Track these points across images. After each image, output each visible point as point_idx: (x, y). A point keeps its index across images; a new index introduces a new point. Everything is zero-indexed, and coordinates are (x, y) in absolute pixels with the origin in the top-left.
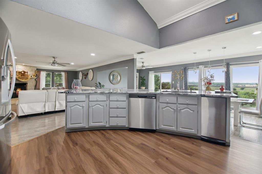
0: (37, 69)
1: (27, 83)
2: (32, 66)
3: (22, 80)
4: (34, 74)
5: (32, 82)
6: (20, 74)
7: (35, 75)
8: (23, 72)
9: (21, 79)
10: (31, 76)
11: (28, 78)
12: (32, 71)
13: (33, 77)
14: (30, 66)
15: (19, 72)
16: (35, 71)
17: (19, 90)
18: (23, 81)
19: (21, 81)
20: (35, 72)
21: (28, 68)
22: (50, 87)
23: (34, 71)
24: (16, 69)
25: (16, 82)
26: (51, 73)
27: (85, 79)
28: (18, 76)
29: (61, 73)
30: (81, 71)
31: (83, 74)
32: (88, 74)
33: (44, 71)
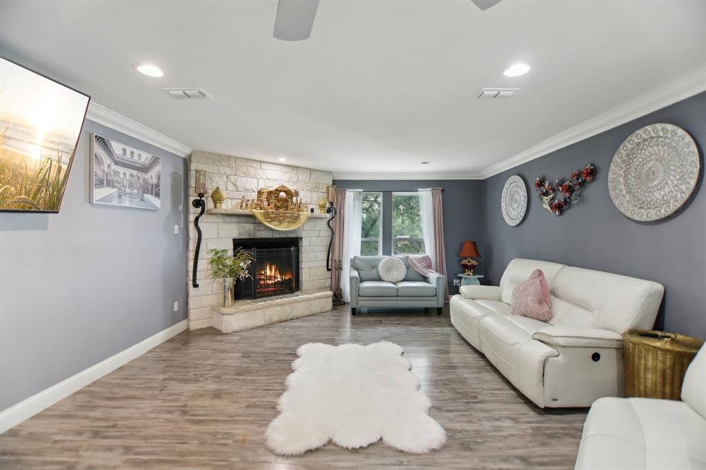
0: (334, 182)
1: (299, 236)
2: (315, 170)
3: (279, 226)
4: (322, 203)
5: (317, 233)
6: (273, 201)
7: (324, 206)
8: (283, 194)
9: (272, 220)
10: (312, 210)
11: (298, 218)
12: (315, 187)
13: (317, 212)
14: (311, 170)
15: (270, 193)
16: (328, 188)
17: (271, 270)
18: (282, 228)
19: (271, 229)
20: (326, 195)
21: (303, 177)
22: (377, 257)
23: (324, 190)
24: (260, 180)
25: (262, 233)
26: (382, 193)
27: (557, 213)
28: (262, 211)
29: (417, 191)
30: (520, 171)
31: (540, 184)
32: (600, 176)
33: (356, 190)
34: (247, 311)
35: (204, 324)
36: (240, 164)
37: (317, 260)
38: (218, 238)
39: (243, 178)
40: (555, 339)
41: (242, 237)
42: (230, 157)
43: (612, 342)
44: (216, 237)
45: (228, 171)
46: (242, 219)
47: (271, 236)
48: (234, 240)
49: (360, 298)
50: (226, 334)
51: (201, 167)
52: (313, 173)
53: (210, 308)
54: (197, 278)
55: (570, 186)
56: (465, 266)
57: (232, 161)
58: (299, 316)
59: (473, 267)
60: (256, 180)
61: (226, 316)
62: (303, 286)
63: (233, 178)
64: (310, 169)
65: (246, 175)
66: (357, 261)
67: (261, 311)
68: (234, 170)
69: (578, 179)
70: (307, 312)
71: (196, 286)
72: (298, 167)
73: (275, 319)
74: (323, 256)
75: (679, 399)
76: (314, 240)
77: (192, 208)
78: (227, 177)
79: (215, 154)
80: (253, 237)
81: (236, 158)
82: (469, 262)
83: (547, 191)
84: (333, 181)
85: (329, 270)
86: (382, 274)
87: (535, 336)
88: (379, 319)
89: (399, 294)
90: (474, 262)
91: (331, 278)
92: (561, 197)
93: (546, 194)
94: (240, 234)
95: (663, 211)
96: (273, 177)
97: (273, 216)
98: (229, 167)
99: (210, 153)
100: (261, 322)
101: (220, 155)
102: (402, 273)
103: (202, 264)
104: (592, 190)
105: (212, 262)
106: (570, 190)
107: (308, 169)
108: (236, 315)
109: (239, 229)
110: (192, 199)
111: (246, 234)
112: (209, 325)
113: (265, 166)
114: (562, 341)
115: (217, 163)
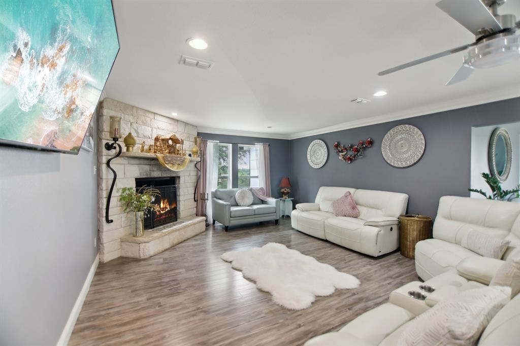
1: (179, 175)
2: (188, 124)
3: (173, 167)
4: (195, 150)
6: (166, 146)
7: (197, 152)
8: (170, 142)
9: (170, 162)
10: (190, 155)
11: (184, 161)
12: (189, 138)
13: (193, 157)
15: (163, 140)
16: (196, 138)
17: (164, 204)
18: (175, 169)
21: (181, 128)
23: (193, 139)
24: (153, 129)
25: (155, 173)
26: (231, 145)
27: (349, 162)
28: (162, 155)
29: (254, 145)
30: (321, 137)
31: (337, 146)
32: (376, 145)
33: (214, 141)
34: (158, 238)
35: (115, 256)
36: (140, 114)
37: (189, 194)
38: (124, 178)
39: (143, 127)
40: (380, 223)
41: (142, 177)
42: (133, 107)
43: (394, 222)
44: (123, 177)
45: (131, 119)
46: (142, 161)
47: (160, 176)
48: (136, 179)
49: (232, 219)
50: (144, 260)
51: (113, 113)
52: (187, 126)
53: (119, 240)
54: (109, 215)
55: (357, 149)
56: (283, 193)
57: (135, 111)
58: (189, 237)
59: (288, 193)
60: (150, 129)
61: (144, 244)
62: (181, 215)
63: (135, 125)
64: (185, 123)
65: (144, 123)
66: (218, 193)
67: (167, 237)
68: (136, 118)
69: (362, 145)
70: (193, 234)
71: (109, 221)
72: (178, 121)
73: (176, 241)
74: (192, 190)
75: (433, 238)
76: (187, 177)
77: (104, 151)
78: (131, 124)
79: (122, 103)
80: (149, 176)
81: (137, 108)
82: (285, 190)
83: (342, 150)
84: (198, 133)
85: (195, 201)
86: (239, 201)
87: (366, 224)
88: (246, 231)
89: (256, 214)
90: (288, 190)
91: (197, 207)
92: (351, 153)
93: (342, 151)
94: (140, 175)
95: (408, 163)
96: (162, 128)
97: (169, 159)
98: (132, 115)
99: (118, 102)
100: (167, 246)
101: (126, 104)
102: (250, 199)
103: (114, 201)
104: (370, 152)
105: (121, 200)
106: (357, 150)
107: (184, 122)
108: (152, 242)
109: (139, 170)
110: (104, 142)
111: (145, 174)
112: (120, 256)
113: (157, 117)
114: (383, 224)
115: (123, 111)
